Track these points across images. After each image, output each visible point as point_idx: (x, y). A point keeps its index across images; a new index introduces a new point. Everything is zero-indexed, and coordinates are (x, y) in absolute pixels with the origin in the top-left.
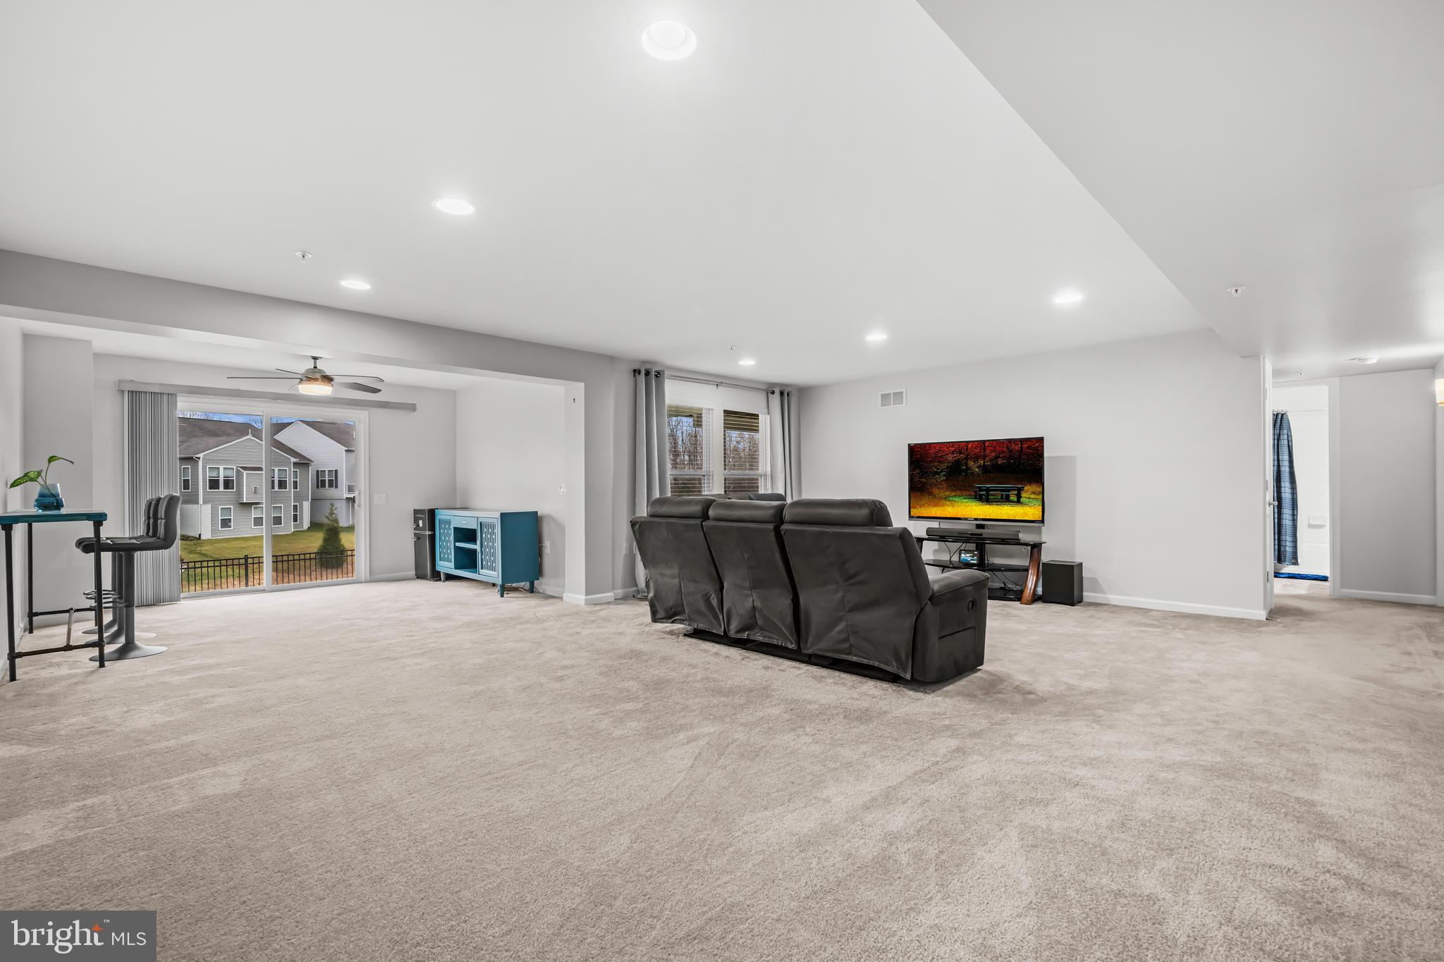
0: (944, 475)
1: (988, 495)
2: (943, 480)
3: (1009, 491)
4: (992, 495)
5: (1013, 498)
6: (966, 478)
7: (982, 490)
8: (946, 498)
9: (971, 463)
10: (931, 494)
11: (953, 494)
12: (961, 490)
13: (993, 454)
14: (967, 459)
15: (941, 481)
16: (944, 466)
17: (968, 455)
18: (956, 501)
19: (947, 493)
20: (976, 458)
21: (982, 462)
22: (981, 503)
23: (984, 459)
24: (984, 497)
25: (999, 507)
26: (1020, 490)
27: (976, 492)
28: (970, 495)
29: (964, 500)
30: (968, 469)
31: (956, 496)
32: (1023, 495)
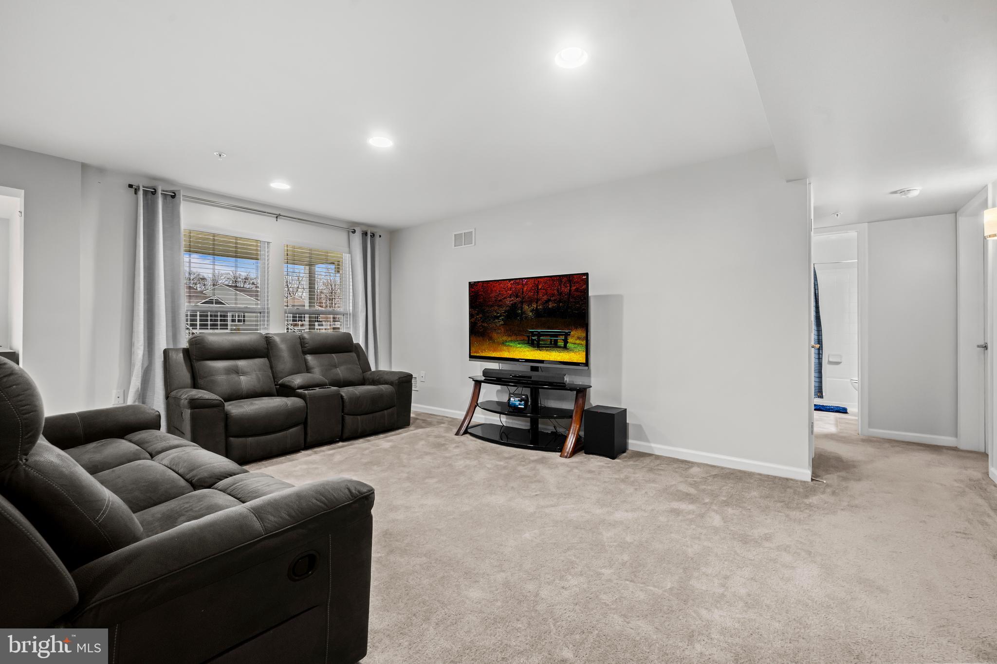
0: (503, 319)
1: (539, 340)
2: (502, 324)
3: (556, 336)
4: (543, 340)
5: (561, 344)
6: (521, 323)
7: (534, 335)
8: (503, 343)
9: (526, 307)
10: (491, 339)
11: (509, 339)
12: (516, 335)
13: (545, 298)
14: (522, 302)
15: (500, 326)
16: (502, 310)
17: (523, 298)
18: (511, 346)
19: (505, 338)
20: (530, 303)
21: (535, 306)
22: (532, 349)
23: (537, 303)
24: (535, 342)
25: (548, 352)
26: (567, 335)
27: (528, 337)
28: (524, 340)
29: (519, 346)
30: (523, 313)
31: (511, 341)
32: (570, 340)
